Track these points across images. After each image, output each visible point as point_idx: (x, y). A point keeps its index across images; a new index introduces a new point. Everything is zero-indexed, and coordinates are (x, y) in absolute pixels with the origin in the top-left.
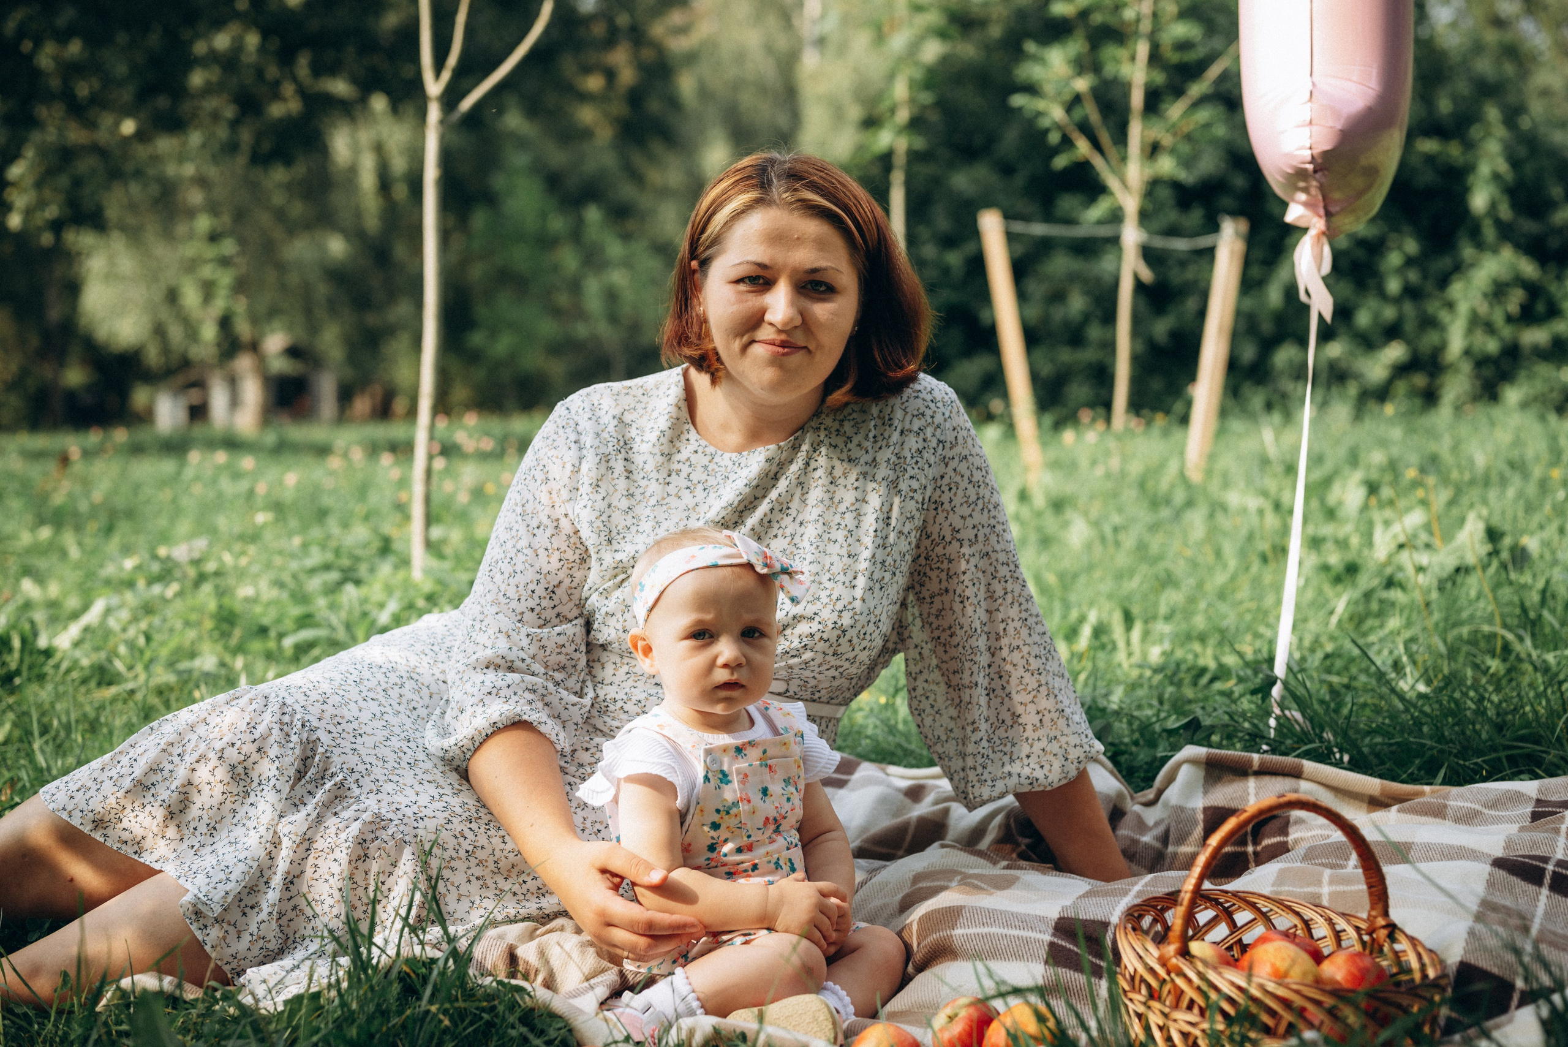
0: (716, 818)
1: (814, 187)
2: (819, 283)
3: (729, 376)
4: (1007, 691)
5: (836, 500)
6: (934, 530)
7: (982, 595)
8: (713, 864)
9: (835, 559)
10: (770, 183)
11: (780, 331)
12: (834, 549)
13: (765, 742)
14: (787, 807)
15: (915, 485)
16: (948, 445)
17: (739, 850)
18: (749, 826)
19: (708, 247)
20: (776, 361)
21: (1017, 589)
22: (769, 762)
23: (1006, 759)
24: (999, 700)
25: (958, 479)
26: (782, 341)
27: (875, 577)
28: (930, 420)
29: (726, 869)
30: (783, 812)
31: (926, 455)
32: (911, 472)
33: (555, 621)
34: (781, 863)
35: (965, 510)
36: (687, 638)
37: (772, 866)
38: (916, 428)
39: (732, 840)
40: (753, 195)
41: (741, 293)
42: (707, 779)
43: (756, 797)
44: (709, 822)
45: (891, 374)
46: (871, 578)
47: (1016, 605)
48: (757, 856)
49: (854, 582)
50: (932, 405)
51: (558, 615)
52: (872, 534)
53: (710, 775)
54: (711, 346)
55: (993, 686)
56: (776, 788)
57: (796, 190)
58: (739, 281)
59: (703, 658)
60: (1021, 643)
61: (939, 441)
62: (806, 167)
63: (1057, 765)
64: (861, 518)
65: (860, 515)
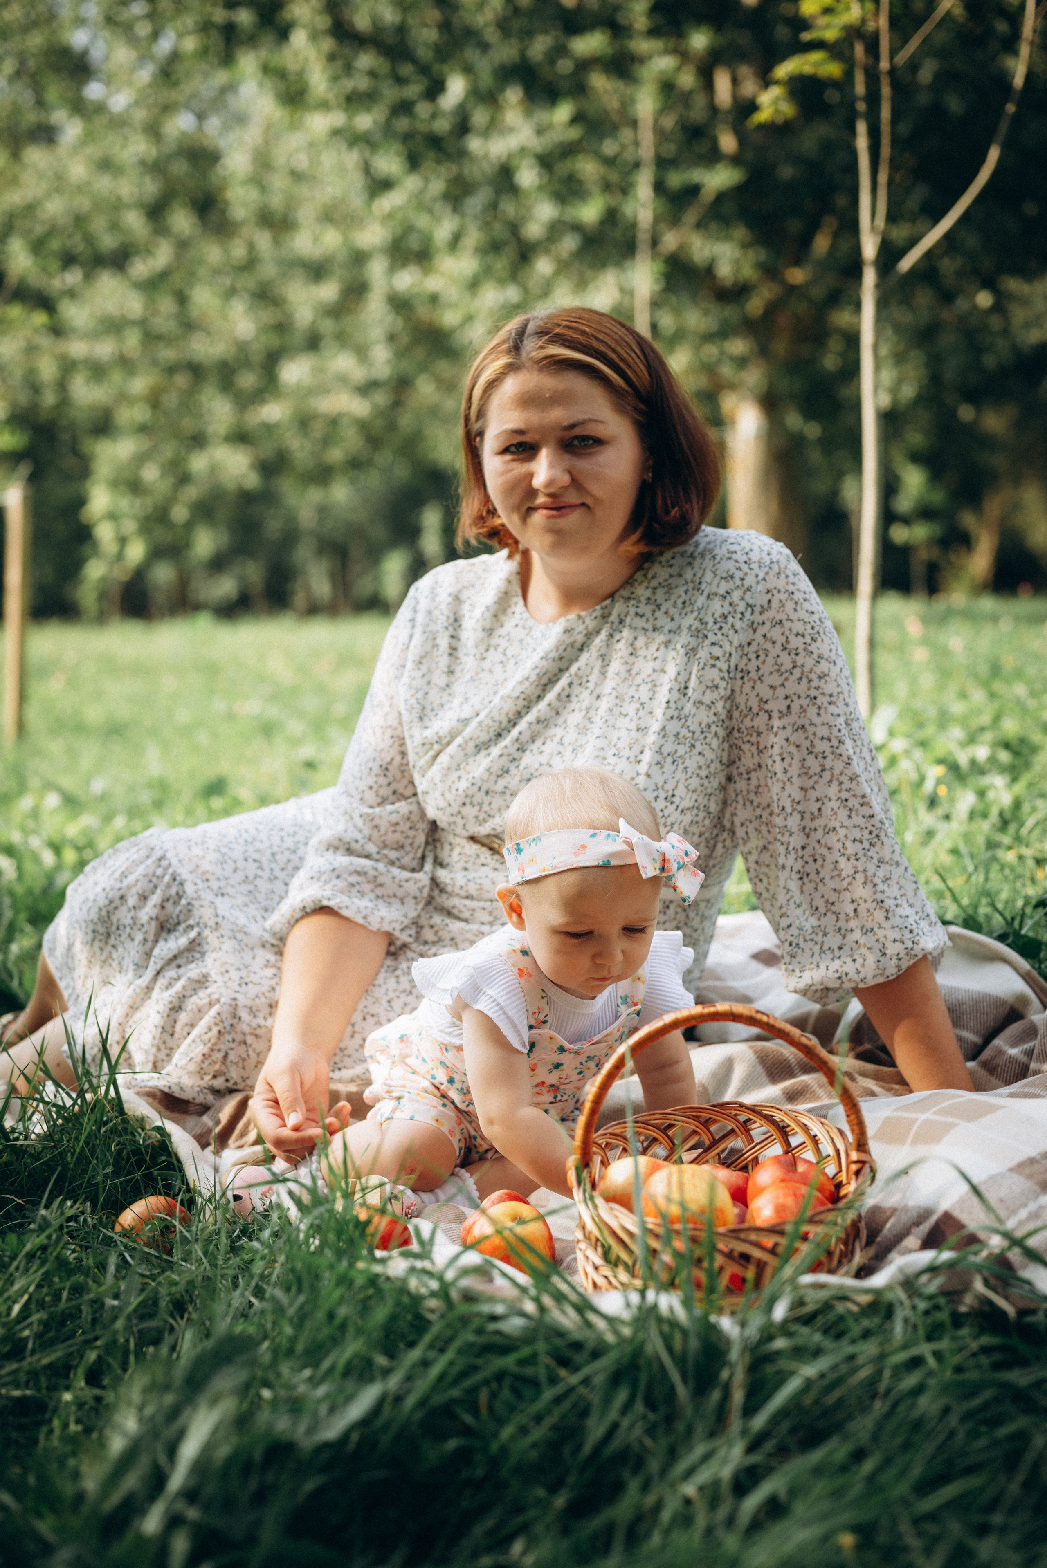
1: (560, 340)
2: (580, 438)
4: (821, 875)
5: (633, 672)
6: (740, 699)
7: (794, 770)
9: (623, 733)
11: (551, 495)
12: (623, 723)
15: (717, 652)
16: (757, 609)
20: (550, 526)
21: (839, 766)
23: (817, 949)
24: (813, 885)
25: (768, 645)
26: (555, 503)
27: (665, 750)
28: (738, 583)
31: (730, 619)
32: (712, 638)
33: (392, 798)
35: (776, 680)
38: (722, 591)
40: (502, 361)
41: (507, 463)
46: (659, 752)
47: (835, 784)
49: (641, 757)
50: (745, 568)
51: (394, 793)
52: (664, 705)
55: (808, 869)
57: (541, 348)
58: (505, 451)
60: (837, 825)
61: (748, 605)
63: (871, 959)
64: (656, 689)
65: (655, 686)
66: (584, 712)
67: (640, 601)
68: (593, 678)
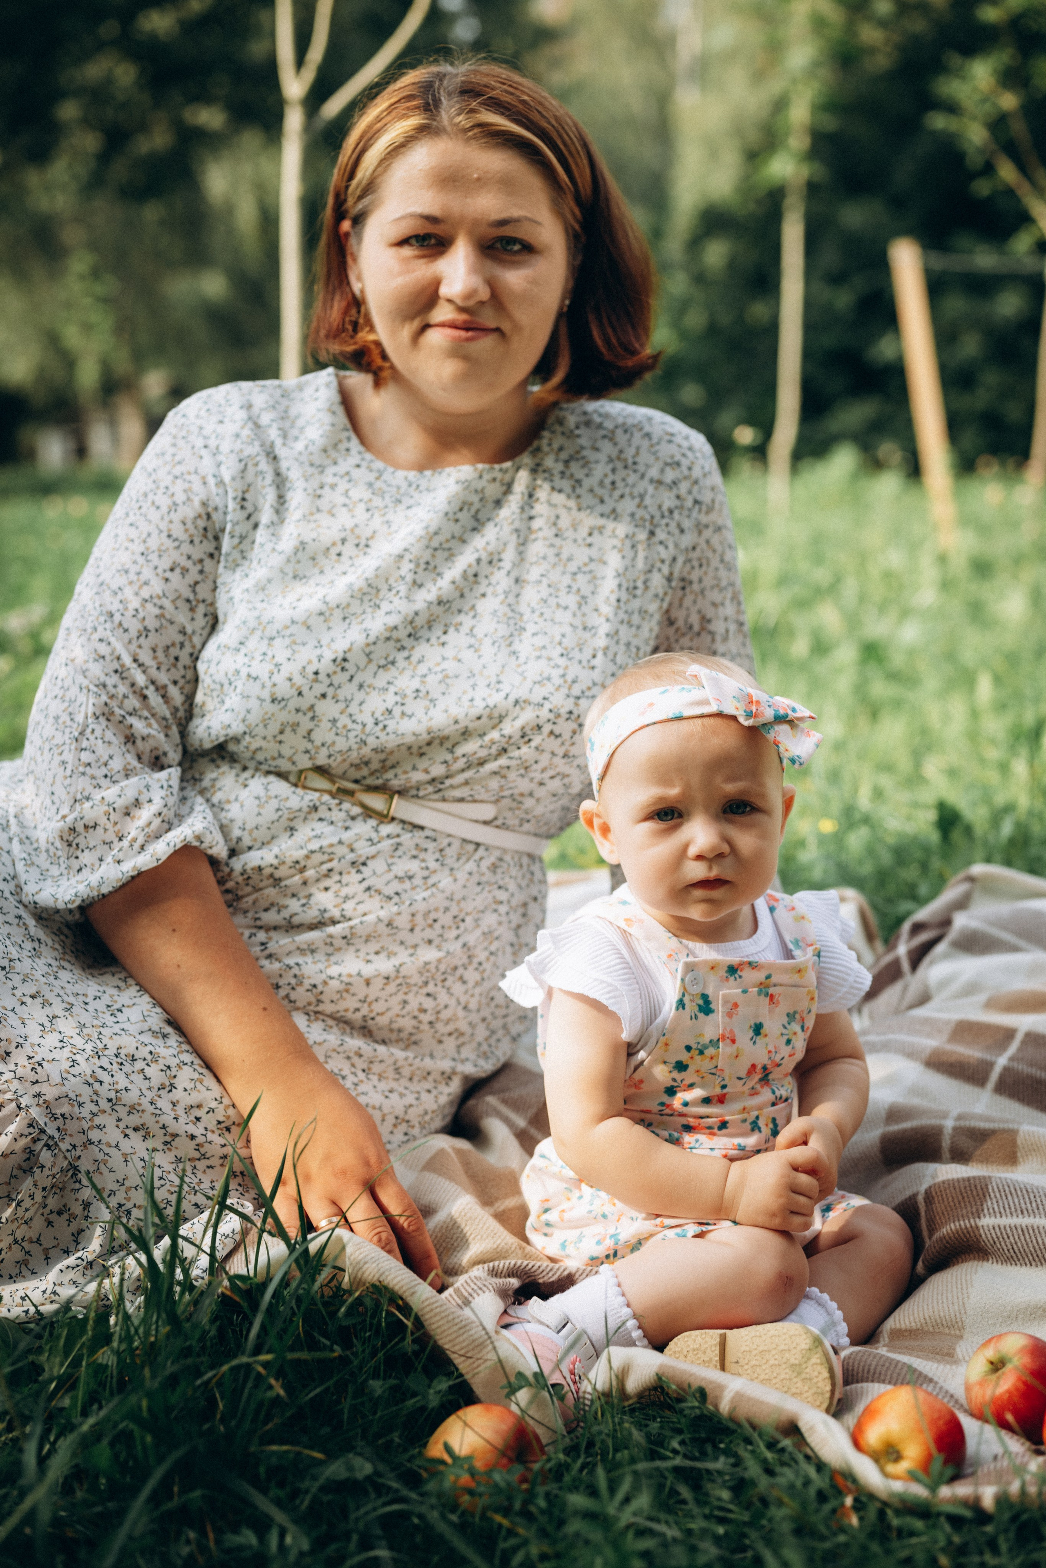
0: (684, 1057)
1: (496, 105)
2: (511, 241)
3: (397, 376)
8: (668, 1111)
10: (437, 103)
11: (462, 309)
13: (771, 966)
14: (785, 1051)
15: (663, 553)
16: (704, 508)
17: (707, 1101)
18: (726, 1074)
19: (360, 198)
20: (456, 352)
22: (771, 990)
25: (710, 554)
26: (465, 322)
29: (683, 1121)
30: (777, 1059)
31: (677, 516)
32: (659, 535)
34: (761, 1123)
36: (648, 818)
37: (748, 1126)
38: (667, 480)
39: (702, 1087)
40: (414, 121)
41: (405, 260)
42: (681, 1004)
43: (744, 1037)
44: (673, 1059)
45: (621, 364)
48: (729, 1112)
53: (686, 1000)
54: (371, 337)
56: (773, 1025)
57: (472, 111)
58: (403, 242)
59: (668, 846)
61: (696, 501)
62: (485, 80)
64: (598, 582)
65: (595, 578)
66: (502, 597)
67: (552, 475)
68: (509, 556)
